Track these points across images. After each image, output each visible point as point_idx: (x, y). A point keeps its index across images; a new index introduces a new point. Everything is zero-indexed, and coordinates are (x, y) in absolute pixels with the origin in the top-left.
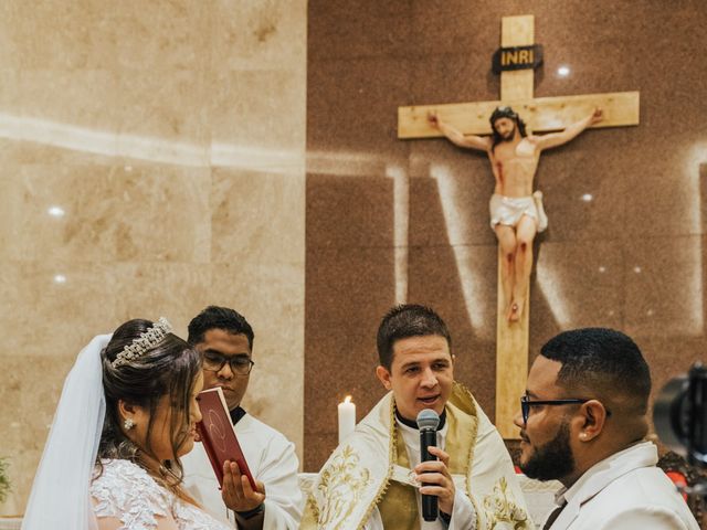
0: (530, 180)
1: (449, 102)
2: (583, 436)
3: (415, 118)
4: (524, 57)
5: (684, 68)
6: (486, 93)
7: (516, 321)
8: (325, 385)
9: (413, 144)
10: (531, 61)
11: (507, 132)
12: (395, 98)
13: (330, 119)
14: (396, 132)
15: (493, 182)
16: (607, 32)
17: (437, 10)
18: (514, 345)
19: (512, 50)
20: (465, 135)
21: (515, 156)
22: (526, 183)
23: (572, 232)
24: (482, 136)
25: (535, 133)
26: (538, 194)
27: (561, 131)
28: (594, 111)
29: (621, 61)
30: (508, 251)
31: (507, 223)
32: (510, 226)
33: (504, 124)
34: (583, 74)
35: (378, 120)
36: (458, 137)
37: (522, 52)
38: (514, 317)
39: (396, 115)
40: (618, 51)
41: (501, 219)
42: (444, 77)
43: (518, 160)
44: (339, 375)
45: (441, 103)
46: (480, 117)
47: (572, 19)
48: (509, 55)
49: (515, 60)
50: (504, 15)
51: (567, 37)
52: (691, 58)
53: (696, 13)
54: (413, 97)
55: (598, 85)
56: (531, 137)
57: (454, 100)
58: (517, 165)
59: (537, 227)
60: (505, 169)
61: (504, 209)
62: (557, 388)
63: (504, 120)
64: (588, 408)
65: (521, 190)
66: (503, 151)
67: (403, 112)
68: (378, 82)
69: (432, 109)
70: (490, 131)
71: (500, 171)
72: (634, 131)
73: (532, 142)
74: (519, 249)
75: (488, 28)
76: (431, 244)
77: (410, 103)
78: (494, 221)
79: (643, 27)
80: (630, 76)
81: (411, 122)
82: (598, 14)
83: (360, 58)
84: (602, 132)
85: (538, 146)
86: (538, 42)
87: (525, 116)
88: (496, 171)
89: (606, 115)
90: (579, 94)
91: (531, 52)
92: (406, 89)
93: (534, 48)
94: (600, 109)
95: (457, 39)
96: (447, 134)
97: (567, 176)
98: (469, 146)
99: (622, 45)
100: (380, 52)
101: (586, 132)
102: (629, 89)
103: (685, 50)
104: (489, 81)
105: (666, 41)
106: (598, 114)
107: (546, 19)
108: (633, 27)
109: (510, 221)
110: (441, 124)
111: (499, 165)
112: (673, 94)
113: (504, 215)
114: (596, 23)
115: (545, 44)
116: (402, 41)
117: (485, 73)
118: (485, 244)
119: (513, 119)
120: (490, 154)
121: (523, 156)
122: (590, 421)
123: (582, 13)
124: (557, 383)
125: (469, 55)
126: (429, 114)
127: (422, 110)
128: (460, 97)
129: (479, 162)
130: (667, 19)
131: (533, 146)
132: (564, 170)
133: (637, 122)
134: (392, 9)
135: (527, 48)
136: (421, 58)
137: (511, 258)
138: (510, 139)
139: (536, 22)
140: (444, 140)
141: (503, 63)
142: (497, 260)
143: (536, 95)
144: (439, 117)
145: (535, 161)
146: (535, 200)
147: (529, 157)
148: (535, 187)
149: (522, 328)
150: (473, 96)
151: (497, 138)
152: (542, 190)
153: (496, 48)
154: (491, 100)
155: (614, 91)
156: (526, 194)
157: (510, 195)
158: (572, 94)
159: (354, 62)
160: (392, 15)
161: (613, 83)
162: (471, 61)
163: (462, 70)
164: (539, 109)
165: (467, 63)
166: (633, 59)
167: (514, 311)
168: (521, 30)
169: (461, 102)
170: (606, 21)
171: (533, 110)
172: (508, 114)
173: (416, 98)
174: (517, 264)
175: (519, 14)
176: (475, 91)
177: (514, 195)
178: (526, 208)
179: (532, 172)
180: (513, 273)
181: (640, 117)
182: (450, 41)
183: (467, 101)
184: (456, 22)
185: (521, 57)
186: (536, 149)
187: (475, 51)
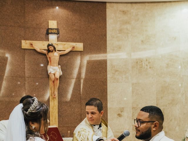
0: (58, 62)
1: (35, 40)
2: (154, 129)
3: (26, 44)
4: (55, 31)
5: (93, 38)
6: (45, 39)
7: (55, 98)
8: (3, 113)
9: (26, 50)
10: (56, 32)
11: (52, 50)
12: (21, 38)
13: (2, 41)
14: (21, 47)
15: (48, 62)
16: (75, 28)
17: (31, 16)
18: (54, 104)
19: (52, 29)
20: (40, 49)
21: (54, 56)
22: (57, 63)
23: (68, 76)
24: (45, 50)
25: (58, 51)
26: (60, 66)
27: (65, 51)
28: (72, 47)
29: (78, 35)
30: (53, 80)
31: (52, 73)
32: (53, 74)
33: (51, 48)
34: (69, 37)
35: (16, 43)
36: (38, 50)
37: (54, 30)
38: (55, 97)
39: (21, 42)
40: (77, 33)
41: (51, 72)
42: (34, 34)
43: (55, 57)
44: (6, 111)
45: (33, 40)
46: (44, 45)
47: (66, 23)
48: (51, 30)
49: (52, 32)
50: (49, 20)
51: (65, 28)
52: (95, 37)
53: (95, 26)
54: (25, 38)
55: (73, 40)
56: (57, 52)
57: (36, 40)
58: (54, 58)
59: (60, 74)
60: (51, 59)
61: (51, 69)
62: (148, 119)
63: (51, 47)
64: (155, 123)
65: (55, 65)
66: (50, 54)
67: (23, 42)
68: (16, 33)
69: (31, 42)
70: (47, 49)
71: (50, 59)
72: (82, 52)
73: (57, 53)
74: (56, 80)
75: (45, 23)
76: (31, 77)
77: (24, 40)
78: (49, 72)
79: (83, 27)
80: (81, 39)
81: (25, 44)
82: (72, 23)
83: (10, 26)
84: (74, 52)
85: (59, 54)
86: (58, 28)
87: (56, 46)
88: (49, 59)
89: (75, 48)
90: (68, 42)
91: (56, 30)
92: (23, 35)
93: (57, 29)
94: (74, 46)
95: (37, 24)
96: (35, 49)
97: (66, 62)
98: (41, 52)
99: (78, 31)
100: (16, 25)
101: (71, 51)
102: (80, 42)
103: (93, 34)
104: (46, 36)
105: (88, 32)
106: (73, 47)
107: (60, 23)
108: (81, 27)
109: (53, 72)
110: (33, 46)
111: (50, 58)
112: (91, 44)
113: (52, 71)
114: (72, 25)
115: (60, 28)
116: (22, 23)
117: (44, 34)
118: (46, 78)
119: (53, 47)
120: (47, 55)
121: (56, 56)
122: (155, 126)
123: (69, 22)
124: (148, 118)
125: (40, 29)
126: (30, 43)
127: (28, 42)
128: (38, 39)
129: (44, 56)
130: (89, 26)
131: (58, 54)
132: (65, 60)
133: (83, 50)
134: (19, 14)
135: (55, 29)
136: (27, 28)
137: (53, 82)
138: (52, 52)
139: (57, 23)
140: (35, 50)
141: (49, 32)
142: (49, 82)
143: (58, 41)
144: (33, 44)
145: (58, 58)
146: (59, 67)
147: (57, 57)
148: (59, 64)
149: (56, 100)
150: (41, 39)
151: (49, 51)
152: (60, 65)
153: (47, 28)
154: (46, 41)
155: (77, 42)
156: (57, 66)
157: (53, 66)
158: (67, 42)
159: (9, 27)
160: (19, 16)
161: (77, 40)
162: (41, 31)
163: (39, 32)
164: (59, 45)
165: (40, 31)
166: (81, 35)
167: (55, 95)
168: (53, 24)
169: (38, 40)
170: (74, 25)
171: (57, 45)
172: (52, 45)
173: (26, 38)
174: (55, 83)
175: (52, 20)
176: (42, 38)
177: (54, 66)
178: (57, 69)
179: (58, 60)
180: (54, 85)
181: (83, 49)
182: (35, 25)
183: (40, 41)
184: (36, 20)
185: (54, 31)
186: (59, 55)
187: (42, 28)
